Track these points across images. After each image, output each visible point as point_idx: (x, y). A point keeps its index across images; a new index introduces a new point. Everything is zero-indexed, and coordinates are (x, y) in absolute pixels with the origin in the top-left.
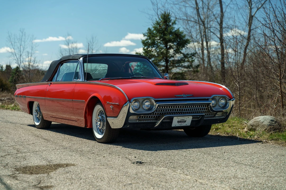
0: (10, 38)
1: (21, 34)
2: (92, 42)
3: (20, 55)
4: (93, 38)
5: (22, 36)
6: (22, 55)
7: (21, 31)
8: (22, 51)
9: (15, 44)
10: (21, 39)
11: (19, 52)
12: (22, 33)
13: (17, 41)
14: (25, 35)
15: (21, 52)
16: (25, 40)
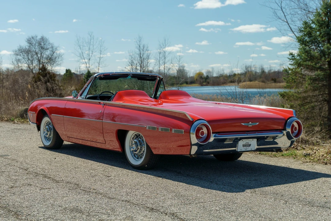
0: (79, 42)
1: (89, 37)
2: (164, 45)
3: (88, 59)
4: (165, 40)
5: (91, 39)
6: (90, 59)
7: (89, 34)
8: (91, 55)
9: (84, 47)
10: (89, 43)
11: (88, 56)
12: (91, 36)
13: (86, 45)
14: (93, 38)
15: (89, 56)
16: (93, 44)
